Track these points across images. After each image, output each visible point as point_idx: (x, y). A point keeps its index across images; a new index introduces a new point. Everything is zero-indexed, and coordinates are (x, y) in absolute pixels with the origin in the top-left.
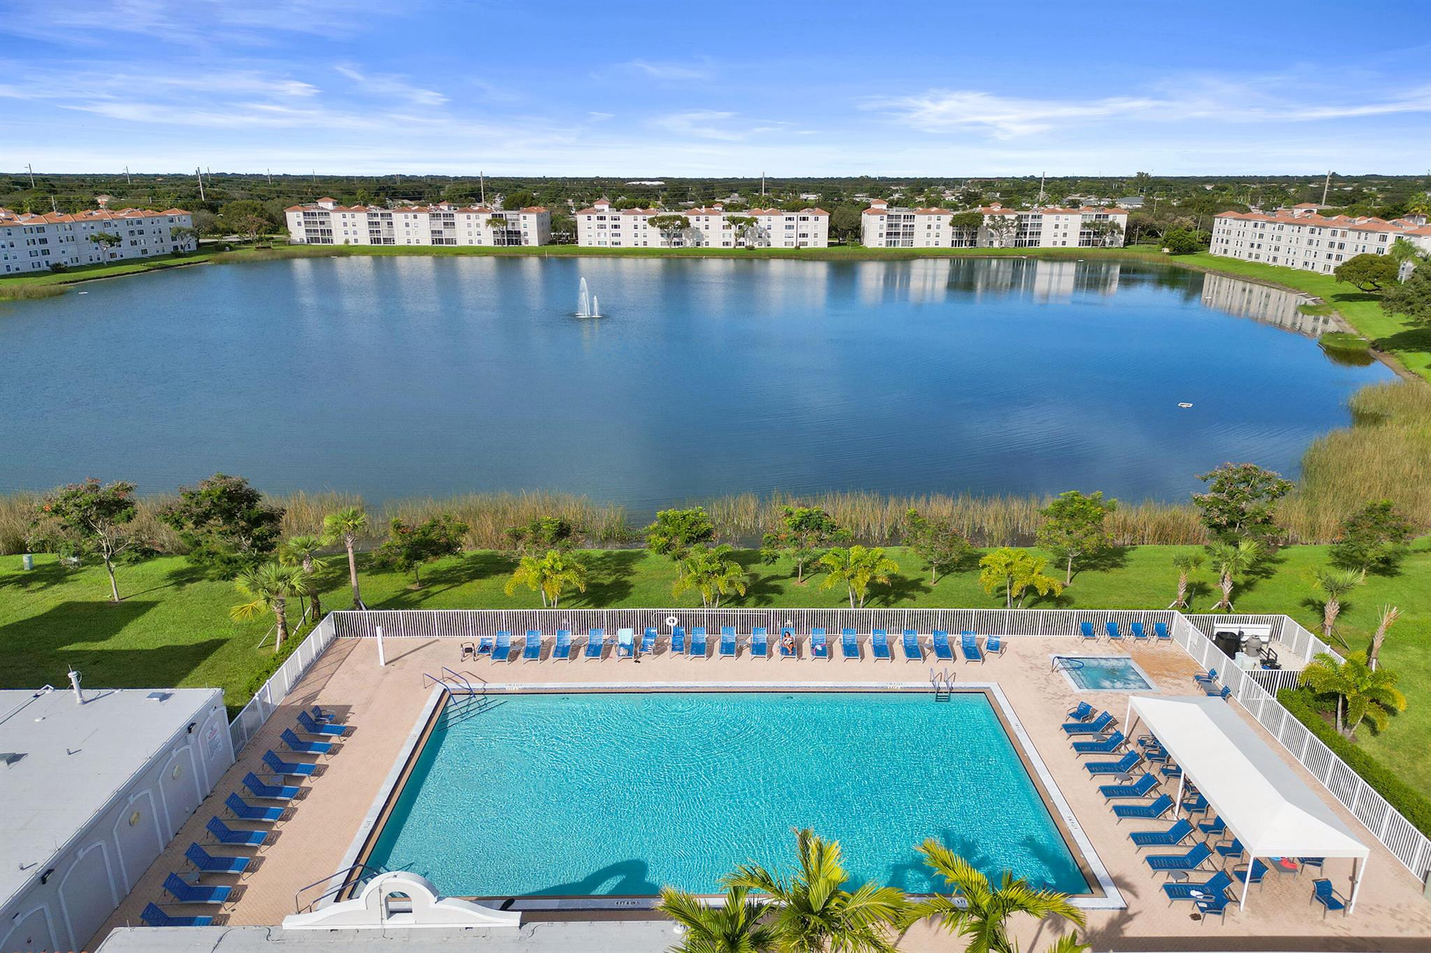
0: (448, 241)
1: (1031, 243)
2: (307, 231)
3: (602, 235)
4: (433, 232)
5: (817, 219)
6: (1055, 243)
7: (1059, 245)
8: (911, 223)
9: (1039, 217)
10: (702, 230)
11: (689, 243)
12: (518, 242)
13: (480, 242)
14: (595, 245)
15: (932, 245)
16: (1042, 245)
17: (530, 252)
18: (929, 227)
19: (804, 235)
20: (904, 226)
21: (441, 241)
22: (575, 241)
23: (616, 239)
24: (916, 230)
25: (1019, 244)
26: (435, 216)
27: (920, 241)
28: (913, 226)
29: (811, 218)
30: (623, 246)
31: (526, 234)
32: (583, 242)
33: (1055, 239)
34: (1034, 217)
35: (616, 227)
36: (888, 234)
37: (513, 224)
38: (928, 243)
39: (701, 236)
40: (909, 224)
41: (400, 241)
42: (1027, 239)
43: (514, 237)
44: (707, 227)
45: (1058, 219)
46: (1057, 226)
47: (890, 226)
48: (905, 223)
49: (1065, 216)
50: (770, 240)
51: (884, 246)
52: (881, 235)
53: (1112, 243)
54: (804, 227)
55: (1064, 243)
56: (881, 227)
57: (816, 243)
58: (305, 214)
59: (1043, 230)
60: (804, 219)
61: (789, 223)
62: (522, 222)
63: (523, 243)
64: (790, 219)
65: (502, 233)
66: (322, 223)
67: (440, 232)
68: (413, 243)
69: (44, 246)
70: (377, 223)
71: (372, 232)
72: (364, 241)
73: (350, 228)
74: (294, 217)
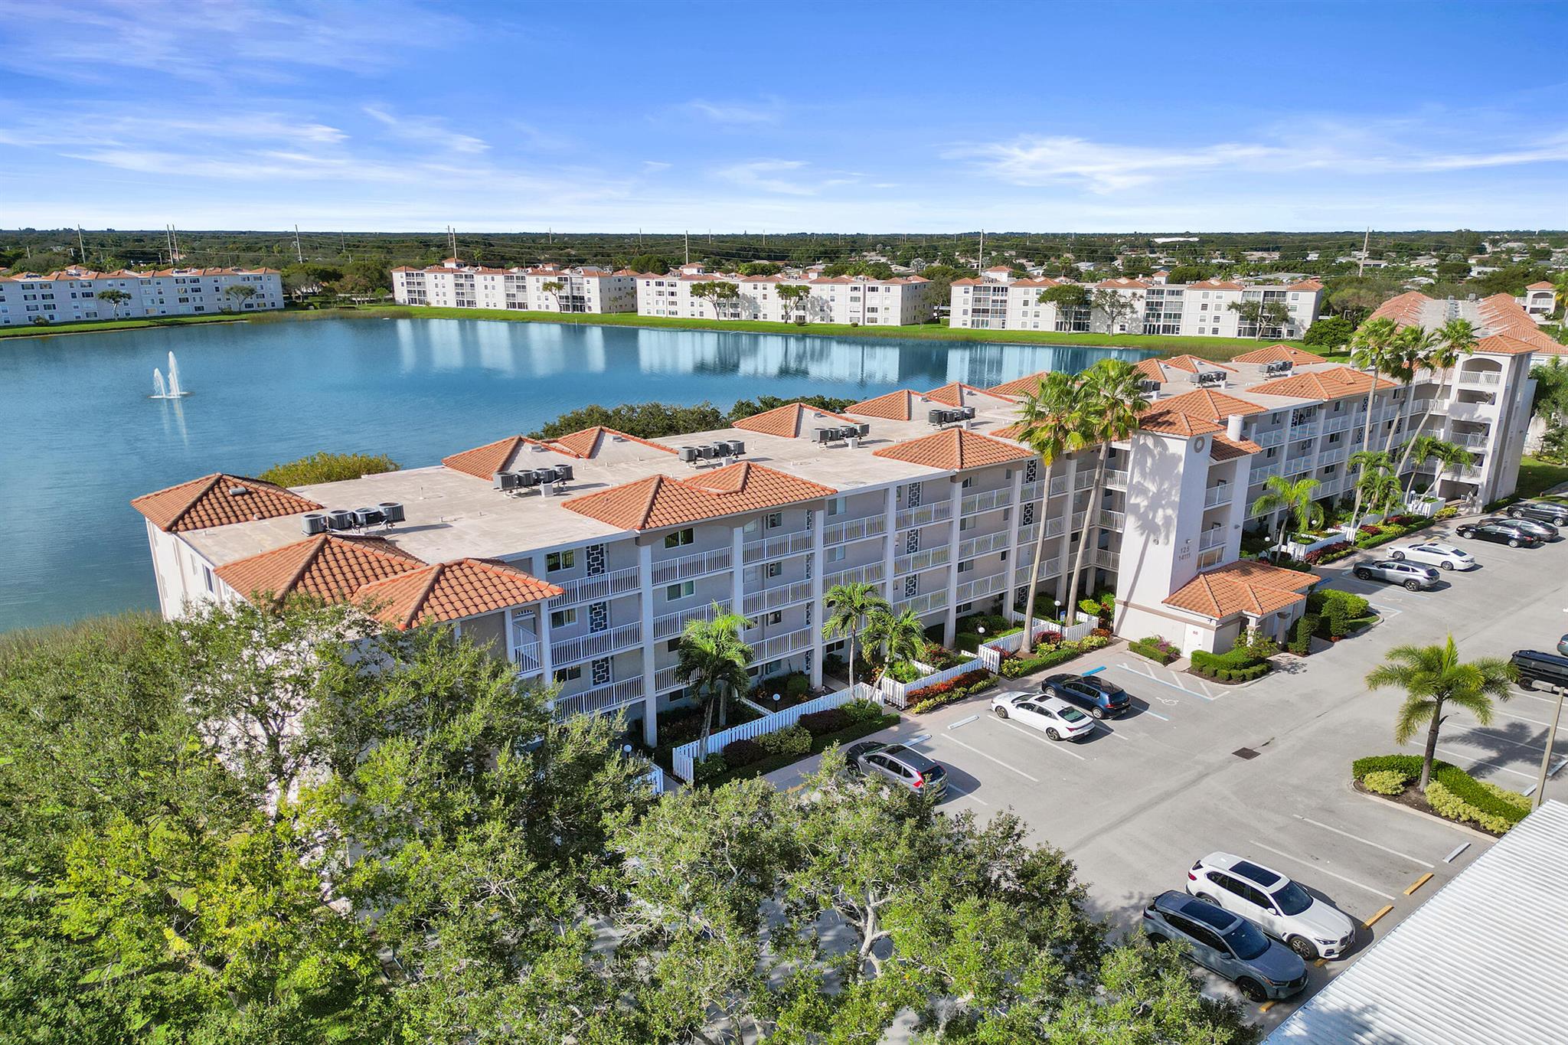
0: (521, 306)
1: (1166, 329)
2: (409, 291)
3: (661, 303)
4: (508, 295)
5: (888, 290)
6: (1202, 330)
7: (1208, 333)
8: (1004, 298)
9: (1179, 293)
11: (745, 316)
12: (582, 309)
13: (547, 307)
14: (654, 314)
15: (1030, 328)
16: (1183, 333)
17: (594, 321)
18: (1026, 303)
19: (873, 310)
20: (993, 301)
21: (513, 305)
22: (634, 310)
23: (673, 308)
24: (1009, 306)
25: (1150, 330)
26: (509, 278)
27: (1015, 322)
28: (1005, 301)
29: (882, 288)
30: (679, 316)
31: (589, 299)
32: (642, 312)
33: (1202, 325)
34: (1172, 293)
35: (672, 294)
36: (974, 311)
37: (578, 289)
38: (1024, 324)
39: (757, 307)
40: (999, 298)
41: (481, 305)
42: (1161, 323)
43: (577, 302)
45: (1205, 296)
46: (1204, 307)
47: (977, 300)
48: (995, 298)
49: (1216, 293)
50: (832, 314)
51: (969, 326)
52: (965, 312)
53: (1291, 333)
54: (872, 300)
55: (1215, 331)
56: (965, 302)
57: (886, 320)
58: (407, 275)
59: (1185, 312)
60: (873, 289)
61: (856, 294)
62: (586, 286)
63: (587, 310)
64: (856, 288)
65: (567, 297)
66: (419, 284)
67: (514, 295)
68: (491, 307)
69: (48, 302)
70: (462, 285)
71: (458, 294)
72: (452, 303)
73: (440, 290)
74: (398, 277)
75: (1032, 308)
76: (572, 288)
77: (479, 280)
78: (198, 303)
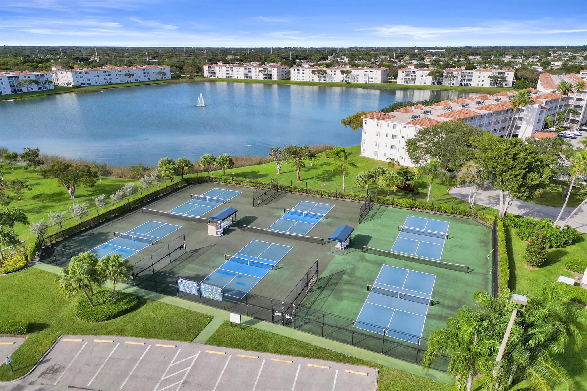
0: (250, 77)
1: (467, 84)
2: (209, 73)
3: (299, 76)
4: (245, 74)
5: (377, 72)
6: (478, 84)
7: (480, 85)
8: (415, 75)
9: (472, 73)
10: (333, 75)
11: (328, 80)
12: (271, 78)
13: (259, 78)
14: (296, 80)
15: (423, 84)
16: (472, 85)
17: (275, 82)
18: (422, 76)
19: (372, 78)
20: (412, 76)
21: (247, 77)
22: (289, 79)
23: (303, 78)
25: (462, 84)
26: (246, 68)
27: (419, 82)
28: (416, 76)
29: (375, 71)
30: (305, 81)
31: (274, 75)
32: (292, 79)
33: (479, 83)
34: (469, 73)
35: (303, 73)
36: (405, 79)
37: (270, 72)
38: (421, 83)
39: (333, 78)
40: (414, 75)
41: (235, 77)
42: (465, 83)
43: (270, 76)
44: (335, 74)
45: (480, 74)
46: (479, 77)
47: (406, 75)
48: (412, 74)
49: (483, 73)
50: (358, 80)
51: (403, 83)
52: (402, 79)
53: (506, 85)
54: (372, 75)
55: (482, 85)
56: (402, 76)
57: (376, 82)
58: (208, 67)
59: (473, 79)
60: (372, 72)
61: (366, 73)
62: (273, 71)
63: (273, 79)
64: (366, 71)
65: (266, 75)
66: (213, 70)
67: (247, 74)
68: (239, 78)
69: (110, 77)
70: (228, 71)
71: (227, 74)
72: (225, 77)
73: (221, 72)
74: (205, 68)
75: (424, 78)
76: (268, 72)
77: (235, 69)
78: (149, 77)
